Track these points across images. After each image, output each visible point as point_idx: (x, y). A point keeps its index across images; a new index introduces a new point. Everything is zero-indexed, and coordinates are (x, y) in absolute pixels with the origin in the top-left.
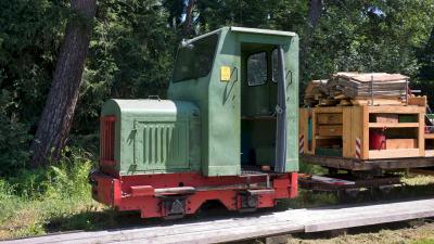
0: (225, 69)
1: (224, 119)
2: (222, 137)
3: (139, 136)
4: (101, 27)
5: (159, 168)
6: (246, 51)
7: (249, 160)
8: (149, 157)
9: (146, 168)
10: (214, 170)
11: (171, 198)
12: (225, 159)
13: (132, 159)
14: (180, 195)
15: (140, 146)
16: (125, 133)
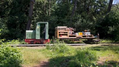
0: (38, 27)
1: (38, 33)
2: (38, 35)
3: (28, 34)
4: (35, 18)
5: (30, 38)
6: (41, 25)
7: (41, 36)
8: (29, 37)
9: (29, 38)
10: (36, 38)
11: (32, 41)
12: (38, 37)
13: (27, 37)
14: (33, 41)
15: (28, 35)
16: (26, 34)
